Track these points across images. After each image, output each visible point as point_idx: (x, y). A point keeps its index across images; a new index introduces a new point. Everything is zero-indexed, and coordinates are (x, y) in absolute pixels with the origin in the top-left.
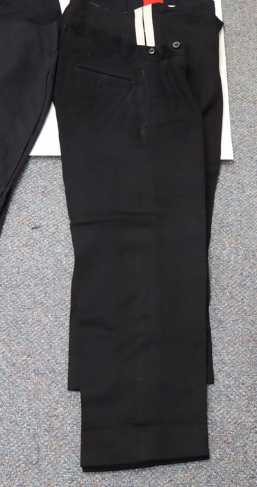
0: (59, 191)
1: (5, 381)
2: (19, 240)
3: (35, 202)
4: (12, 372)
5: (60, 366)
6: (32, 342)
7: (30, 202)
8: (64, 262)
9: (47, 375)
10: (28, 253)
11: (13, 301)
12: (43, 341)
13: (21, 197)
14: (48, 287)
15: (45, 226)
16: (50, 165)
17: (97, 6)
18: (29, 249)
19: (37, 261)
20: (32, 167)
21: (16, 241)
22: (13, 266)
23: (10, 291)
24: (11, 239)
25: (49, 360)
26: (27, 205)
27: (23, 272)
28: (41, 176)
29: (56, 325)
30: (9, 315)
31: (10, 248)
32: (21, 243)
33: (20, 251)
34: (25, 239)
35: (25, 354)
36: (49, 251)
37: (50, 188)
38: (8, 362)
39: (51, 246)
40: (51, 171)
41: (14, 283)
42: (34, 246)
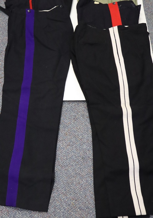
0: (82, 118)
1: (66, 213)
2: (65, 143)
3: (71, 124)
4: (68, 208)
5: (91, 205)
6: (76, 194)
7: (69, 124)
8: (88, 153)
9: (85, 210)
10: (70, 149)
11: (66, 173)
12: (82, 193)
13: (64, 121)
14: (81, 166)
15: (77, 136)
16: (76, 105)
17: (91, 26)
18: (71, 147)
19: (75, 153)
21: (64, 143)
22: (64, 156)
23: (64, 168)
24: (62, 142)
25: (85, 202)
26: (67, 125)
27: (69, 159)
29: (87, 185)
30: (65, 180)
31: (62, 146)
32: (67, 144)
33: (66, 148)
34: (68, 142)
35: (74, 199)
36: (80, 148)
37: (77, 116)
38: (66, 204)
39: (81, 145)
40: (77, 108)
41: (65, 164)
42: (73, 146)
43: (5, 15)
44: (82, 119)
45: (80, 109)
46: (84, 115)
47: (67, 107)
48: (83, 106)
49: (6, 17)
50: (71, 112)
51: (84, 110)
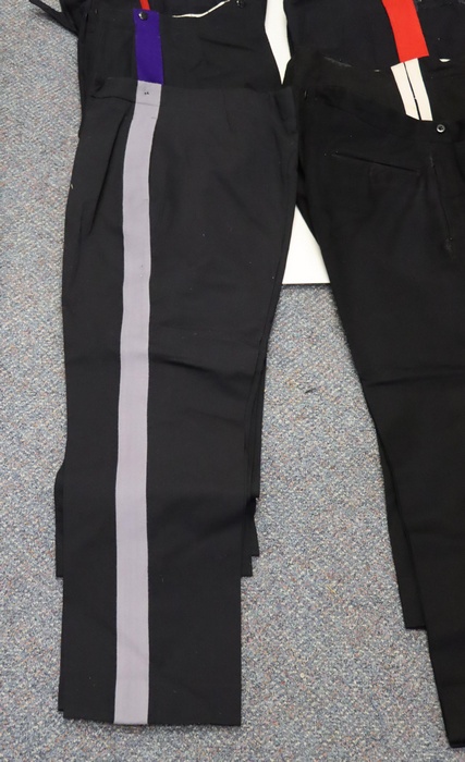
0: (332, 334)
1: (313, 619)
2: (290, 410)
3: (302, 353)
4: (320, 605)
5: (386, 594)
6: (340, 560)
7: (294, 353)
8: (362, 440)
9: (371, 608)
10: (307, 428)
11: (301, 501)
12: (355, 558)
13: (280, 346)
14: (346, 477)
15: (323, 388)
16: (310, 297)
17: (333, 61)
18: (308, 422)
19: (323, 440)
20: (286, 300)
21: (286, 410)
22: (290, 449)
23: (294, 485)
24: (278, 408)
25: (369, 586)
26: (291, 358)
27: (306, 457)
28: (301, 314)
29: (370, 534)
30: (300, 521)
31: (280, 421)
32: (294, 413)
33: (295, 425)
34: (299, 407)
35: (333, 578)
36: (336, 424)
37: (318, 331)
38: (312, 591)
39: (338, 417)
40: (314, 305)
41: (297, 473)
42: (313, 418)
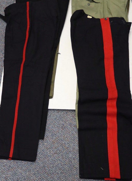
43: (4, 22)
44: (69, 128)
45: (68, 118)
46: (71, 124)
47: (56, 116)
48: (71, 115)
49: (5, 24)
50: (59, 120)
51: (72, 119)
